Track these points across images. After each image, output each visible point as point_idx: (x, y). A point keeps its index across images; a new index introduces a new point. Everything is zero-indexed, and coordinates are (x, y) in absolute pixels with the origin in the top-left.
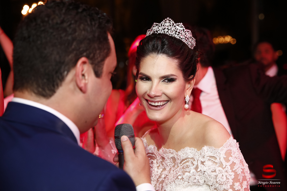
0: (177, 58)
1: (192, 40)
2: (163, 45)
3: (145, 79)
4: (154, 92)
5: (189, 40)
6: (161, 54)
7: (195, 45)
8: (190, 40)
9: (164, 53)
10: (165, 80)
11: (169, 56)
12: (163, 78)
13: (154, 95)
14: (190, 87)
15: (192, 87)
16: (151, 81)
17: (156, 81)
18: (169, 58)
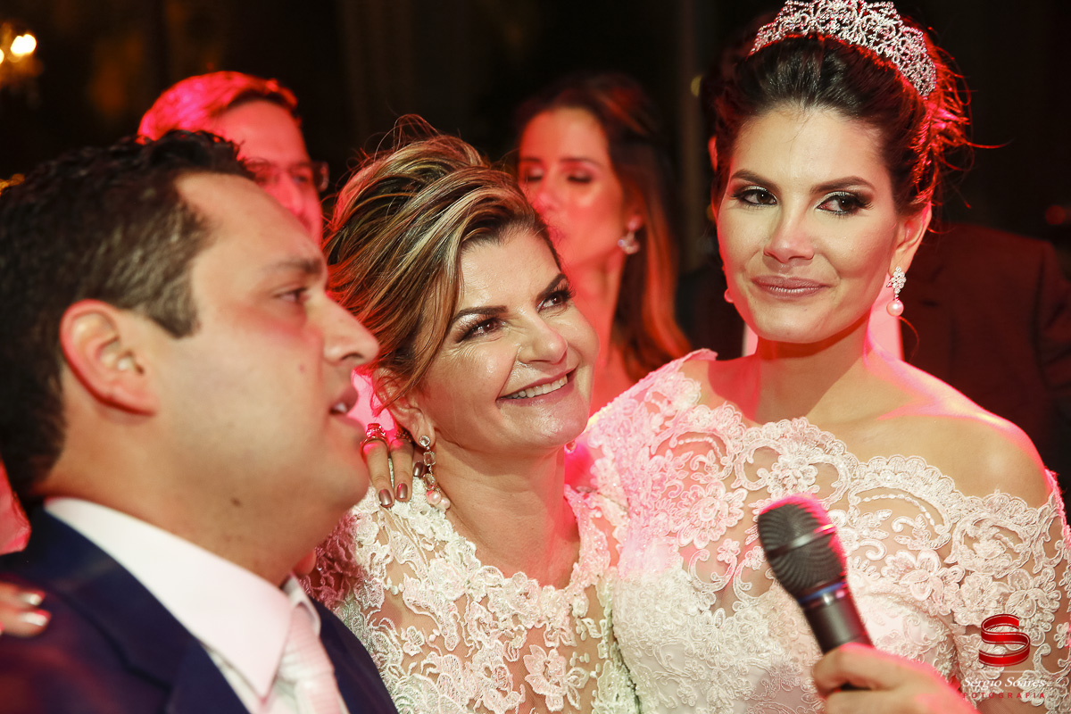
0: (877, 123)
1: (927, 66)
2: (828, 72)
3: (753, 198)
4: (791, 243)
5: (914, 65)
6: (822, 107)
7: (932, 87)
8: (918, 66)
9: (830, 100)
10: (831, 199)
11: (849, 114)
12: (823, 192)
13: (790, 251)
14: (910, 238)
15: (918, 236)
16: (775, 203)
17: (795, 201)
18: (847, 118)
